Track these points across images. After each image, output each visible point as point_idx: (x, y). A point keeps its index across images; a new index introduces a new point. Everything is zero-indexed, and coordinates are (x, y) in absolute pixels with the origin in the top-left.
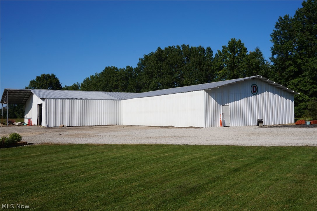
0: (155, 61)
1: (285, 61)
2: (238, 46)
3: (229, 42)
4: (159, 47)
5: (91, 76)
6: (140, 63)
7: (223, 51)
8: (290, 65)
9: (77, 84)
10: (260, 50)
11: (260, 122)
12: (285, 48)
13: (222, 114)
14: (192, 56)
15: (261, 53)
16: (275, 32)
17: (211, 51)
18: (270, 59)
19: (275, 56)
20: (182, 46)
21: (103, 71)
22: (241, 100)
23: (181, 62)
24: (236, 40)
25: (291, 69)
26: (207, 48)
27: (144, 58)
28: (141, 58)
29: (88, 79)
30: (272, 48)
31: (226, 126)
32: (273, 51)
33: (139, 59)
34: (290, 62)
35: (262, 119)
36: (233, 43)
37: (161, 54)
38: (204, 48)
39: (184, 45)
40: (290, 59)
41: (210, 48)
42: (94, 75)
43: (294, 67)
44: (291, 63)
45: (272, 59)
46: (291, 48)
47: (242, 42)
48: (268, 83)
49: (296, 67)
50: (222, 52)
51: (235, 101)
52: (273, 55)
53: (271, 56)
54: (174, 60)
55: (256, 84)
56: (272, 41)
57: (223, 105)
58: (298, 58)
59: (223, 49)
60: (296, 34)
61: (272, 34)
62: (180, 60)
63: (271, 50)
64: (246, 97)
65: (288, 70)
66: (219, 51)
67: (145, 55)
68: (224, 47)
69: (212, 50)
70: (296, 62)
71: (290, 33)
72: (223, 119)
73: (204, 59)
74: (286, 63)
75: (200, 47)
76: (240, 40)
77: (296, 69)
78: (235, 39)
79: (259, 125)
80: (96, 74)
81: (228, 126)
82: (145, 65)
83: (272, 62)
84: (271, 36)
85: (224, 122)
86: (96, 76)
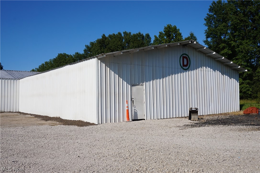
0: (98, 47)
1: (218, 44)
2: (173, 31)
3: (165, 27)
4: (104, 34)
5: (45, 62)
6: (86, 50)
7: (160, 36)
8: (224, 48)
9: (35, 69)
10: (194, 34)
11: (193, 112)
12: (219, 31)
13: (131, 99)
14: (131, 42)
15: (195, 37)
16: (209, 16)
17: (149, 38)
18: (205, 42)
19: (209, 39)
20: (124, 33)
21: (56, 57)
22: (163, 78)
23: (121, 48)
24: (172, 26)
25: (225, 52)
26: (146, 35)
27: (90, 45)
28: (87, 45)
29: (43, 64)
30: (206, 31)
31: (139, 119)
32: (207, 34)
33: (85, 46)
34: (223, 45)
35: (196, 108)
36: (168, 28)
37: (105, 41)
38: (143, 35)
39: (126, 32)
40: (224, 42)
41: (149, 35)
42: (48, 62)
43: (228, 49)
44: (225, 46)
45: (206, 42)
46: (225, 30)
47: (177, 28)
48: (205, 54)
49: (230, 50)
50: (158, 37)
51: (153, 80)
52: (207, 38)
53: (205, 39)
54: (114, 45)
55: (187, 54)
56: (206, 25)
57: (132, 85)
58: (232, 40)
59: (159, 34)
60: (230, 17)
61: (206, 18)
62: (121, 45)
63: (205, 33)
64: (172, 75)
65: (222, 53)
66: (155, 37)
67: (91, 42)
68: (161, 33)
69: (150, 36)
70: (231, 44)
71: (223, 16)
72: (133, 108)
73: (142, 44)
74: (220, 46)
75: (140, 33)
76: (175, 26)
77: (230, 52)
78: (170, 25)
79: (192, 117)
80: (50, 60)
81: (142, 120)
82: (90, 51)
83: (206, 45)
84: (205, 20)
85: (136, 114)
86: (50, 62)
